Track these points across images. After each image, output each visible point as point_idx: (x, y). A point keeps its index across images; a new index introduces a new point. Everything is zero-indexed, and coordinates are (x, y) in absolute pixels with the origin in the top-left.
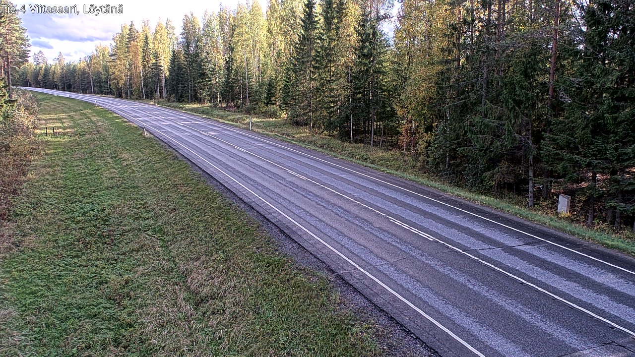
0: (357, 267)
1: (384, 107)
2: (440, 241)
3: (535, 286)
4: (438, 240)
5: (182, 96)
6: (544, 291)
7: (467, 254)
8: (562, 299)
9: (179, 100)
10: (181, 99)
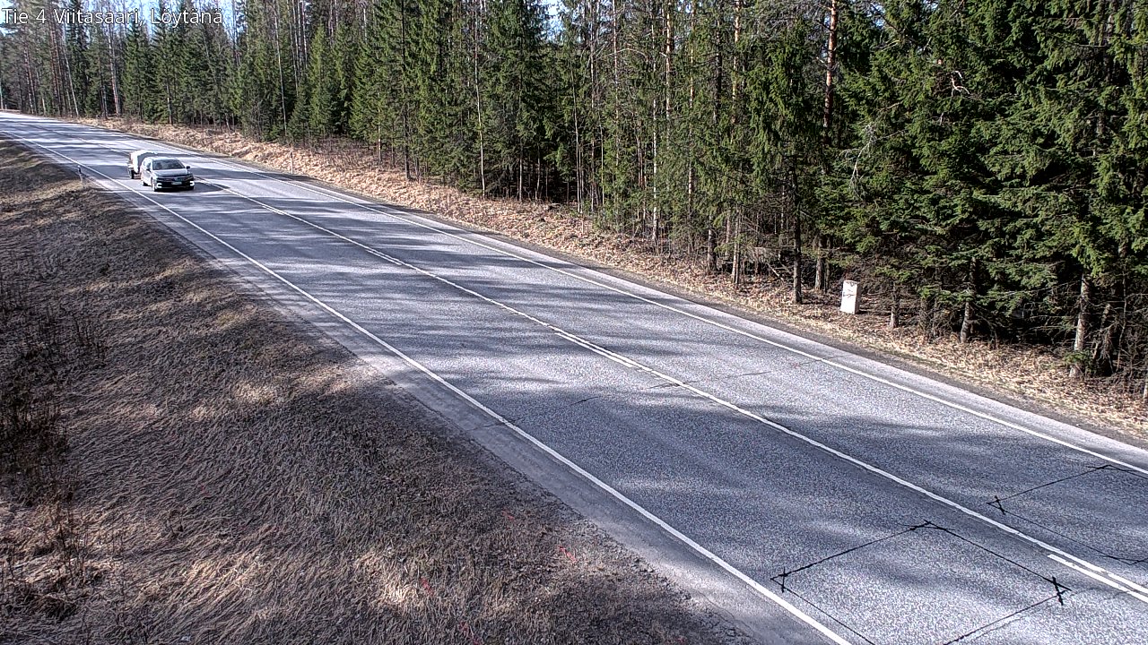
0: (501, 419)
1: (541, 130)
2: (644, 368)
3: (804, 438)
4: (640, 366)
5: (155, 111)
6: (819, 445)
7: (691, 388)
8: (847, 457)
9: (149, 117)
10: (153, 116)
